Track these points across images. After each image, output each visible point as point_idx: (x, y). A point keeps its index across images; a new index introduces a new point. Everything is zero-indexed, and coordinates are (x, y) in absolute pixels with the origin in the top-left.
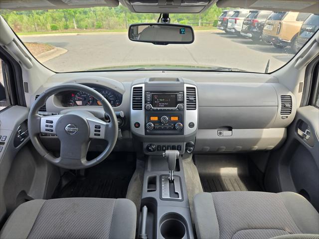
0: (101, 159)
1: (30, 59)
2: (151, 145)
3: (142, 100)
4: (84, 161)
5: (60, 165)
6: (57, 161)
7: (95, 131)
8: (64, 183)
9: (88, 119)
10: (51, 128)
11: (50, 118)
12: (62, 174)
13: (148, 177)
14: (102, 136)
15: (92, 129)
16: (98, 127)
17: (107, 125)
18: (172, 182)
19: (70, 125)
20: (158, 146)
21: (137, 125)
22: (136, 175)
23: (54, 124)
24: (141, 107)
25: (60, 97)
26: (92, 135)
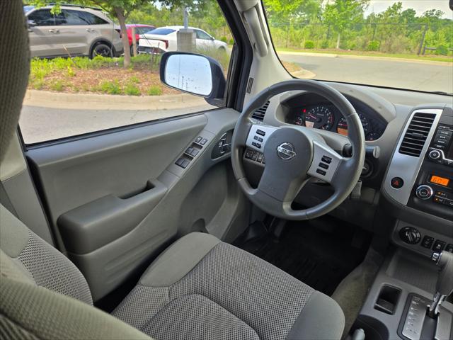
0: (313, 214)
1: (268, 44)
2: (410, 230)
3: (425, 139)
4: (286, 206)
5: (252, 199)
6: (251, 192)
7: (321, 165)
8: (251, 235)
9: (315, 142)
10: (260, 143)
11: (262, 128)
12: (252, 222)
13: (383, 284)
14: (329, 177)
15: (316, 160)
16: (327, 160)
17: (343, 162)
18: (432, 316)
19: (286, 144)
20: (426, 238)
21: (396, 183)
22: (360, 272)
23: (265, 138)
24: (420, 152)
25: (286, 108)
26: (313, 171)
